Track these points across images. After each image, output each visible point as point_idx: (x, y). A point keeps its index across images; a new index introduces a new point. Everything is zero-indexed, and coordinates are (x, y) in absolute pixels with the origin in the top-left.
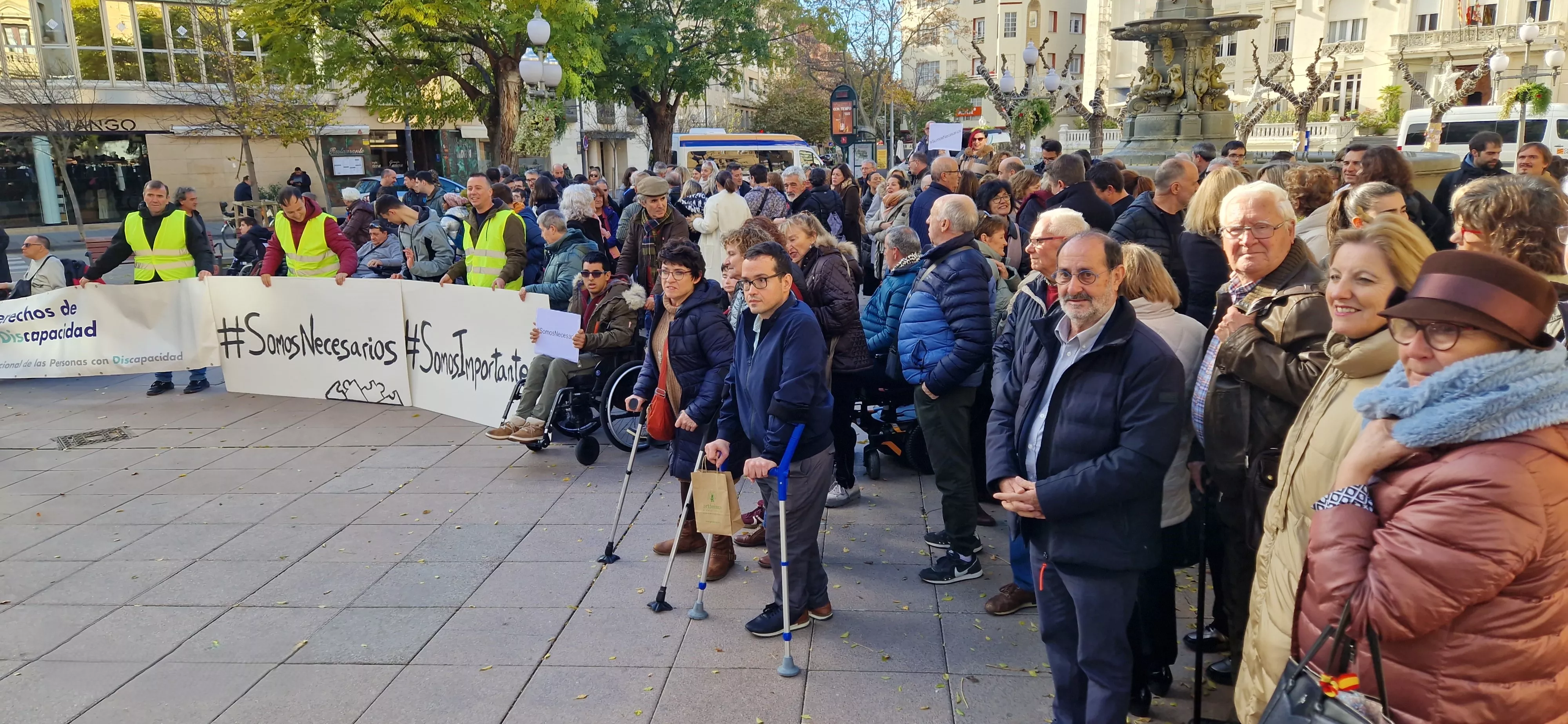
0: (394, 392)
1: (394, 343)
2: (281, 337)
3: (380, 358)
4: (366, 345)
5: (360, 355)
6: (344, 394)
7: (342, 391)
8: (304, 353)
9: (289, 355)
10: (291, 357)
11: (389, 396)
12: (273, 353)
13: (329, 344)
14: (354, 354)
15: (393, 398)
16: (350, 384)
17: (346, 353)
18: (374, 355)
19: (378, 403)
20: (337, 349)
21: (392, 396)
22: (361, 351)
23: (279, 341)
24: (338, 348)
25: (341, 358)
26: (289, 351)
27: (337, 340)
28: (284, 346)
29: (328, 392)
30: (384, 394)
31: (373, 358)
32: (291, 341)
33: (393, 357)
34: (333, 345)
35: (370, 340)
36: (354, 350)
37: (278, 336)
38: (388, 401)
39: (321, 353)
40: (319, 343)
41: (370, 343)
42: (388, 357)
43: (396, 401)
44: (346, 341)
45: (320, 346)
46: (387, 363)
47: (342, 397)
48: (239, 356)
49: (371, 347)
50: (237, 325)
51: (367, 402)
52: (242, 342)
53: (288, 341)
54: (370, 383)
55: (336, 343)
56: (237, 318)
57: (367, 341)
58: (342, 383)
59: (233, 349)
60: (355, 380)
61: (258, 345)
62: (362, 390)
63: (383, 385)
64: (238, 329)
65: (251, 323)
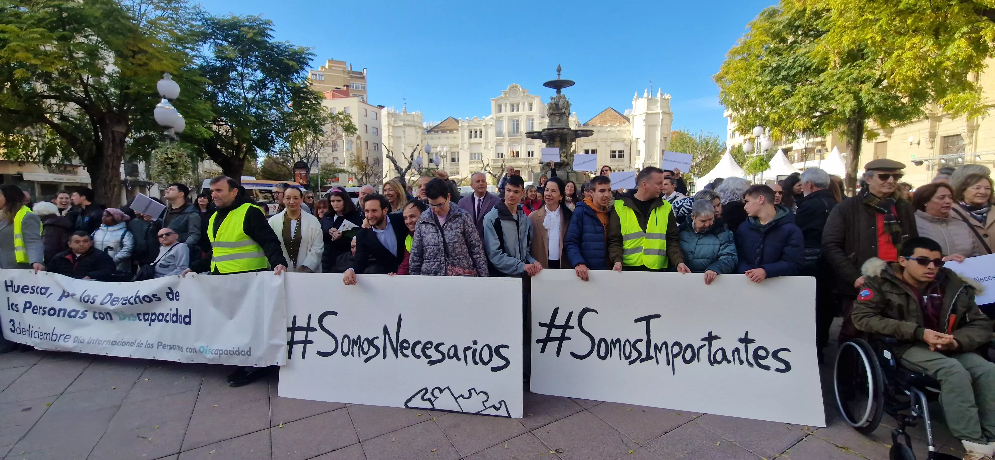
0: (500, 403)
1: (508, 347)
2: (359, 337)
3: (485, 364)
4: (469, 348)
5: (459, 359)
6: (431, 403)
7: (429, 400)
8: (384, 356)
9: (364, 357)
11: (494, 407)
12: (345, 354)
13: (419, 347)
14: (450, 358)
15: (497, 409)
16: (441, 391)
17: (439, 357)
18: (477, 359)
19: (477, 414)
20: (428, 352)
21: (498, 406)
22: (461, 354)
23: (357, 341)
24: (431, 352)
25: (432, 363)
26: (365, 353)
27: (430, 342)
28: (361, 348)
29: (409, 400)
30: (487, 404)
31: (476, 363)
32: (371, 342)
33: (504, 362)
34: (424, 348)
35: (475, 343)
36: (452, 354)
37: (354, 336)
38: (492, 412)
39: (406, 356)
40: (406, 345)
41: (474, 347)
42: (497, 362)
43: (502, 412)
44: (442, 344)
45: (407, 348)
46: (494, 369)
47: (428, 405)
48: (304, 357)
49: (475, 351)
50: (309, 323)
51: (463, 413)
52: (311, 342)
53: (366, 343)
54: (470, 391)
55: (429, 346)
56: (310, 316)
57: (471, 345)
58: (430, 390)
59: (298, 349)
60: (448, 388)
61: (329, 345)
62: (456, 399)
63: (486, 393)
64: (308, 329)
65: (326, 322)
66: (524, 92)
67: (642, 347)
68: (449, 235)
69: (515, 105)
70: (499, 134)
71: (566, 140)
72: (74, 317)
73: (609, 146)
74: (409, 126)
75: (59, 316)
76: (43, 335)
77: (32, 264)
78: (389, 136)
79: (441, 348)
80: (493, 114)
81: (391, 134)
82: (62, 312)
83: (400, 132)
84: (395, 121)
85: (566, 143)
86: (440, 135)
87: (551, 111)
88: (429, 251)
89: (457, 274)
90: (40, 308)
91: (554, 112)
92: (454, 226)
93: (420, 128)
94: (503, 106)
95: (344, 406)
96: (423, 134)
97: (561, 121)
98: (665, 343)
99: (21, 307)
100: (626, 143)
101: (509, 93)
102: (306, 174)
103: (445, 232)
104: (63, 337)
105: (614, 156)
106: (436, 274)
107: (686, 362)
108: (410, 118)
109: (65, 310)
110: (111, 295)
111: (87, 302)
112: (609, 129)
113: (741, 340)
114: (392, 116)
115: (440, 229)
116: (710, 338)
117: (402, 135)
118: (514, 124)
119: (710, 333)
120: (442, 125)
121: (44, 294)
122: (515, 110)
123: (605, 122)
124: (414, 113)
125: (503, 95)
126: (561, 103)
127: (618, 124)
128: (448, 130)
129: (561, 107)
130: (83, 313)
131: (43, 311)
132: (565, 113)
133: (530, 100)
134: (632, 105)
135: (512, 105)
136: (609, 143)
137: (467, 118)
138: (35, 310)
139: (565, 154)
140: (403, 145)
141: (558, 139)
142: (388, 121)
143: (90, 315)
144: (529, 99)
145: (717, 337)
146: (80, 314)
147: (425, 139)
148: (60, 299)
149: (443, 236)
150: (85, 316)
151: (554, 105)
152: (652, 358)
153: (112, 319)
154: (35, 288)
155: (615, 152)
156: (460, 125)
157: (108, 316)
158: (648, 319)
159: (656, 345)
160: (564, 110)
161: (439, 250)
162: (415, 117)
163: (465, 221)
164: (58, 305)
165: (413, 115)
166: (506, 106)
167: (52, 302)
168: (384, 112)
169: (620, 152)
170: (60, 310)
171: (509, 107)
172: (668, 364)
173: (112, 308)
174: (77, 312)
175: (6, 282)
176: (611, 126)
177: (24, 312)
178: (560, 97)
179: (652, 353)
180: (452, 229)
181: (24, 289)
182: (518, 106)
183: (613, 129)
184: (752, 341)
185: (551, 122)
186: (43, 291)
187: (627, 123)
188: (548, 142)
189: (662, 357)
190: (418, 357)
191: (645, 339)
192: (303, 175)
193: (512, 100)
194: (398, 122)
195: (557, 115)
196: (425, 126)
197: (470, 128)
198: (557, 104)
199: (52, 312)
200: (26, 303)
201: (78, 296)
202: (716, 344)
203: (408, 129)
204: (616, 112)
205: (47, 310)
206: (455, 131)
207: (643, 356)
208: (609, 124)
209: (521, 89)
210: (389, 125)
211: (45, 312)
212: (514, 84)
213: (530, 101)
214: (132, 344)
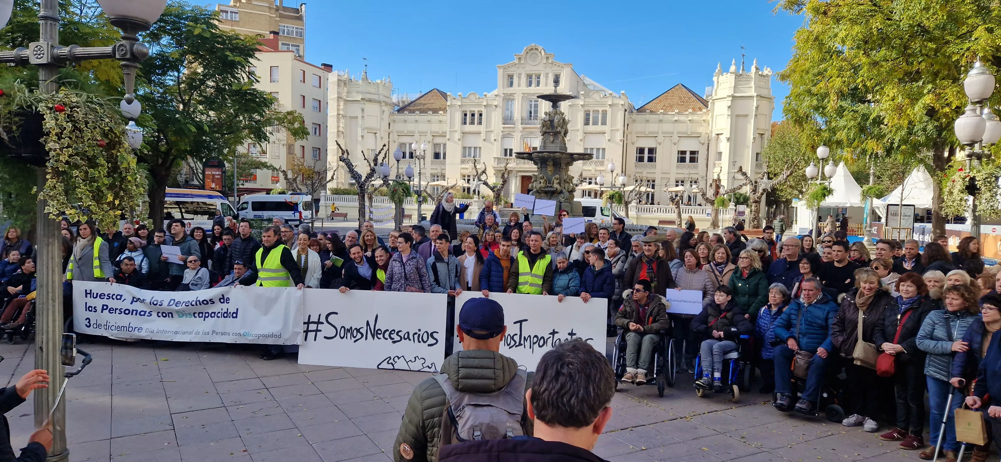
0: (432, 364)
1: (437, 333)
2: (351, 328)
3: (425, 342)
4: (416, 333)
5: (410, 340)
6: (393, 365)
7: (392, 363)
8: (366, 339)
9: (354, 339)
10: (355, 341)
11: (428, 367)
12: (342, 338)
13: (387, 333)
14: (405, 339)
15: (430, 368)
16: (399, 358)
17: (399, 338)
18: (420, 340)
19: (419, 371)
20: (392, 336)
21: (430, 366)
22: (411, 337)
23: (350, 330)
24: (394, 336)
25: (394, 342)
26: (354, 337)
27: (394, 330)
28: (352, 334)
29: (380, 364)
30: (425, 365)
31: (419, 342)
32: (358, 331)
33: (435, 341)
34: (390, 333)
35: (419, 330)
36: (406, 337)
37: (348, 327)
38: (427, 369)
39: (379, 338)
40: (379, 332)
41: (419, 333)
42: (431, 341)
43: (433, 370)
44: (401, 331)
45: (380, 334)
46: (429, 345)
47: (390, 367)
48: (315, 340)
49: (419, 335)
50: (319, 319)
51: (411, 371)
52: (320, 331)
53: (355, 331)
54: (415, 358)
55: (393, 332)
56: (320, 315)
57: (417, 331)
58: (392, 358)
59: (311, 335)
60: (403, 356)
61: (332, 332)
62: (407, 362)
63: (424, 359)
64: (319, 323)
65: (330, 319)
66: (547, 58)
67: (517, 338)
68: (408, 268)
69: (534, 76)
70: (507, 120)
71: (560, 164)
72: (144, 315)
73: (675, 144)
74: (370, 101)
75: (132, 314)
76: (119, 328)
77: (108, 278)
78: (339, 114)
79: (400, 334)
80: (500, 89)
81: (341, 112)
82: (135, 312)
83: (355, 110)
84: (348, 92)
85: (560, 168)
86: (417, 116)
87: (544, 129)
88: (396, 277)
89: (412, 291)
90: (116, 309)
91: (548, 131)
92: (412, 263)
93: (387, 104)
94: (515, 77)
95: (341, 367)
96: (392, 114)
97: (556, 141)
98: (530, 336)
99: (99, 309)
100: (702, 140)
101: (525, 58)
102: (221, 175)
103: (406, 267)
104: (137, 329)
105: (682, 160)
106: (399, 290)
107: (540, 346)
108: (372, 89)
109: (137, 311)
110: (174, 300)
111: (156, 305)
112: (676, 118)
113: (569, 334)
114: (345, 84)
115: (403, 265)
116: (554, 333)
117: (359, 114)
118: (531, 105)
119: (554, 330)
120: (422, 101)
121: (120, 299)
122: (533, 85)
123: (671, 106)
124: (379, 81)
125: (516, 61)
126: (556, 120)
127: (690, 111)
128: (430, 110)
129: (556, 124)
130: (149, 313)
131: (120, 311)
132: (560, 132)
133: (556, 70)
134: (713, 82)
135: (530, 77)
136: (675, 139)
137: (460, 93)
138: (111, 311)
139: (558, 181)
140: (359, 130)
141: (551, 163)
142: (338, 92)
143: (154, 314)
144: (555, 68)
145: (557, 332)
146: (147, 314)
147: (394, 121)
148: (132, 303)
149: (404, 269)
150: (151, 315)
151: (549, 122)
152: (522, 345)
153: (172, 317)
154: (111, 296)
155: (684, 152)
156: (449, 103)
157: (170, 315)
158: (521, 322)
159: (525, 337)
160: (559, 129)
161: (401, 277)
162: (381, 86)
163: (418, 261)
164: (131, 307)
165: (378, 84)
166: (519, 78)
167: (126, 305)
168: (332, 77)
169: (693, 153)
170: (133, 311)
171: (524, 79)
172: (530, 348)
173: (177, 308)
174: (145, 312)
175: (86, 290)
176: (678, 114)
177: (102, 312)
178: (556, 113)
179: (522, 342)
180: (410, 265)
181: (102, 296)
182: (539, 78)
183: (682, 118)
184: (575, 334)
185: (544, 142)
186: (119, 297)
187: (704, 110)
188: (539, 165)
189: (527, 344)
190: (387, 339)
191: (519, 334)
192: (217, 177)
193: (531, 69)
194: (354, 94)
195: (551, 134)
196: (394, 99)
197: (464, 109)
198: (552, 121)
199: (127, 312)
200: (103, 305)
201: (148, 301)
202: (556, 336)
203: (369, 107)
204: (690, 91)
205: (123, 310)
206: (441, 112)
207: (517, 344)
208: (677, 111)
209: (543, 53)
210: (339, 98)
211: (122, 312)
212: (533, 44)
213: (557, 72)
214: (191, 333)
